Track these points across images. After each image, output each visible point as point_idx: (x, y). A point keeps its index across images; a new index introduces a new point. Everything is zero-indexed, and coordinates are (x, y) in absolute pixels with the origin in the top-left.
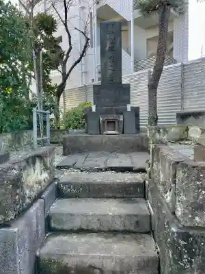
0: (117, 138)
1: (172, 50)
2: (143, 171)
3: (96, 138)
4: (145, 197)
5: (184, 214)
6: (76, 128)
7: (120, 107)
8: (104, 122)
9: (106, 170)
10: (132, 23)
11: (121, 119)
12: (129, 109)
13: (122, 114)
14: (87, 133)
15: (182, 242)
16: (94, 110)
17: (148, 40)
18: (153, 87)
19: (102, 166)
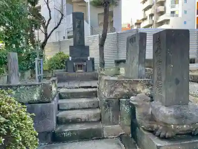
0: (83, 74)
1: (113, 21)
2: (96, 87)
3: (72, 74)
4: (97, 97)
5: (107, 95)
6: (57, 68)
7: (84, 58)
8: (76, 66)
9: (80, 88)
10: (89, 3)
11: (85, 64)
12: (89, 59)
13: (85, 61)
14: (67, 71)
15: (107, 103)
16: (70, 59)
17: (99, 14)
18: (102, 45)
19: (78, 86)
